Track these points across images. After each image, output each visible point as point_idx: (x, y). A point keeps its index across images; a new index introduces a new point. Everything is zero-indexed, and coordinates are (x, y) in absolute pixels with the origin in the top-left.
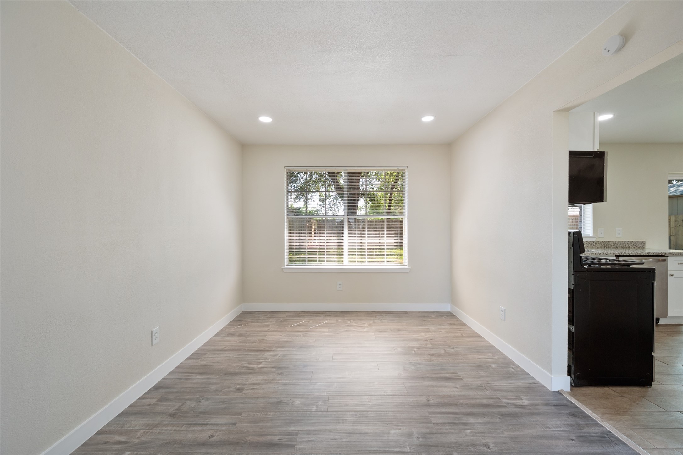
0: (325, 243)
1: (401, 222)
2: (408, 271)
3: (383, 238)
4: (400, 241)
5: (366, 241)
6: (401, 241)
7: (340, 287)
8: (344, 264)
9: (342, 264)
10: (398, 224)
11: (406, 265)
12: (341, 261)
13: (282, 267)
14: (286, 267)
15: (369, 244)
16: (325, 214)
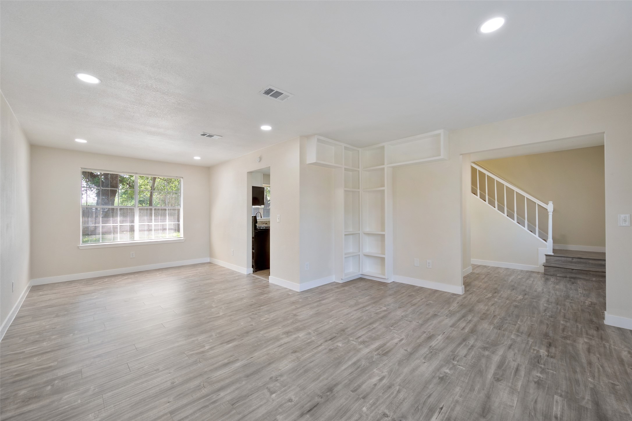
0: (119, 226)
1: (179, 210)
2: (183, 241)
3: (165, 221)
4: (177, 223)
5: (153, 223)
6: (179, 223)
7: (133, 256)
8: (135, 240)
9: (133, 240)
10: (176, 212)
11: (182, 238)
12: (132, 237)
13: (78, 246)
14: (81, 245)
15: (155, 225)
16: (118, 205)
